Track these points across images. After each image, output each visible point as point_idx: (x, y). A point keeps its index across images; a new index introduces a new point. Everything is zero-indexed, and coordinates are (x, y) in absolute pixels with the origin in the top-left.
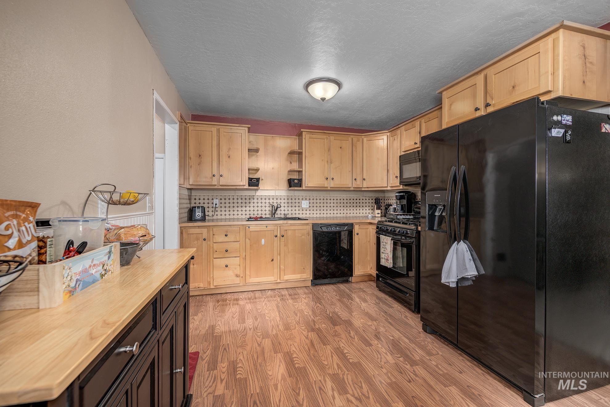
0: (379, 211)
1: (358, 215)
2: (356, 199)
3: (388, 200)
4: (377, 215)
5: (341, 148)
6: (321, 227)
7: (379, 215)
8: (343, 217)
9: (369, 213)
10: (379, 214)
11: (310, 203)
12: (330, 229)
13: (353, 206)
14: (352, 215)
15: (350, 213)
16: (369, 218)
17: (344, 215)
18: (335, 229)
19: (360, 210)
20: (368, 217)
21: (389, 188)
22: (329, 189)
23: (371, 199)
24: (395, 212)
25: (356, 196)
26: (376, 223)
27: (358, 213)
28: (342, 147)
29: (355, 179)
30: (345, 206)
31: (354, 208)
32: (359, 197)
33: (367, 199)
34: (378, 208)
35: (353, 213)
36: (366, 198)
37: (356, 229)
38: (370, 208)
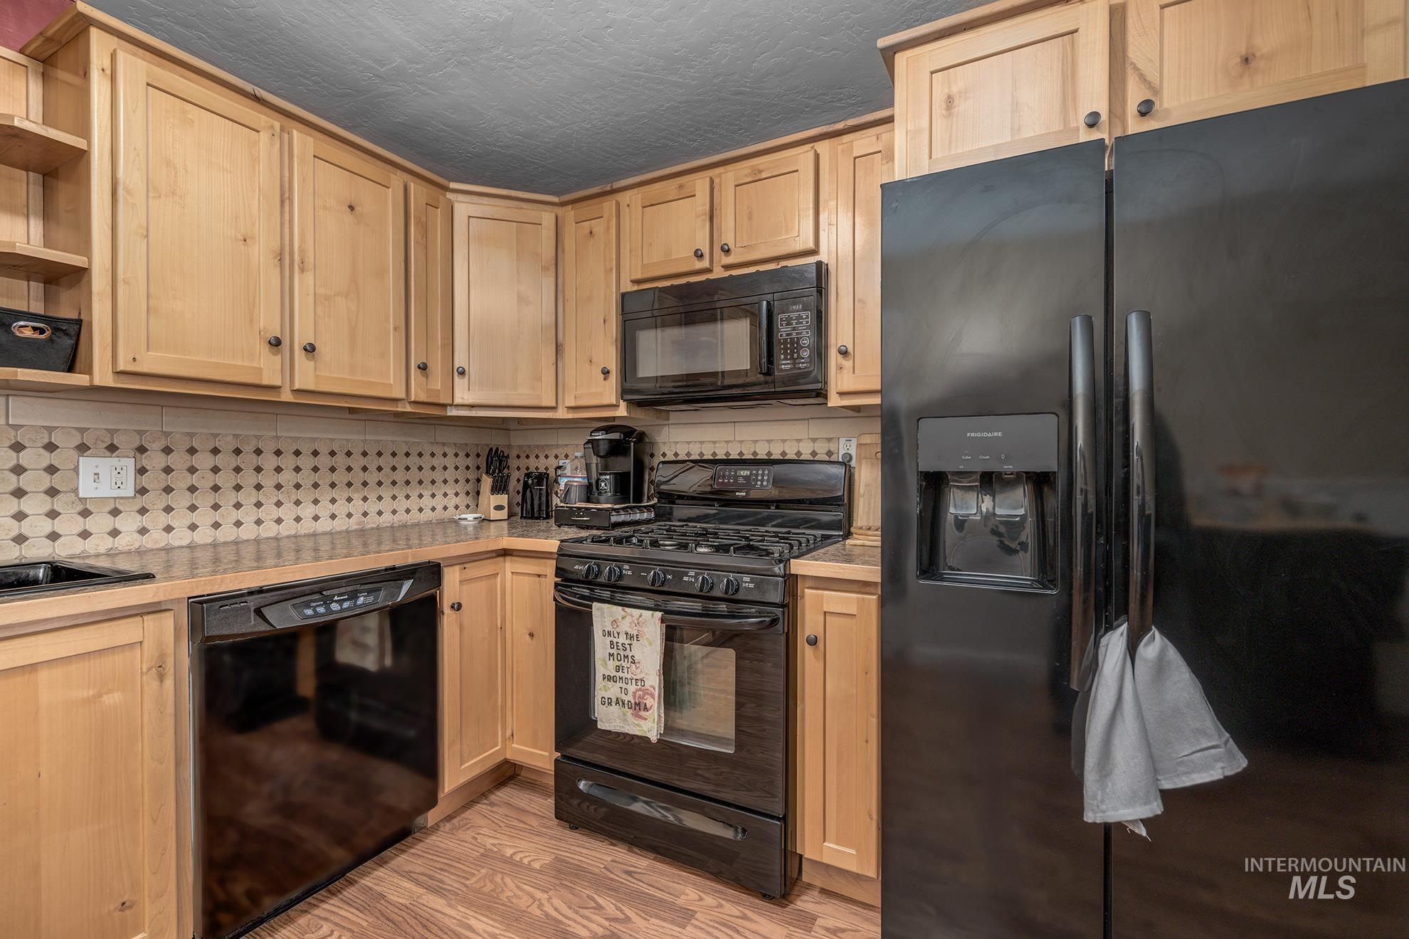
0: (502, 499)
1: (415, 516)
2: (407, 454)
3: (523, 455)
4: (495, 515)
5: (352, 208)
6: (258, 612)
7: (504, 514)
8: (347, 532)
9: (457, 507)
10: (499, 508)
11: (142, 471)
12: (321, 610)
13: (394, 483)
14: (387, 519)
15: (380, 513)
16: (465, 527)
17: (353, 524)
18: (346, 605)
19: (421, 496)
20: (463, 523)
21: (561, 414)
22: (286, 396)
23: (462, 454)
24: (588, 500)
25: (406, 443)
26: (555, 550)
27: (414, 511)
28: (358, 209)
29: (423, 368)
30: (357, 484)
31: (396, 491)
32: (419, 443)
33: (451, 452)
34: (499, 488)
35: (394, 512)
36: (447, 450)
37: (452, 585)
38: (460, 487)
